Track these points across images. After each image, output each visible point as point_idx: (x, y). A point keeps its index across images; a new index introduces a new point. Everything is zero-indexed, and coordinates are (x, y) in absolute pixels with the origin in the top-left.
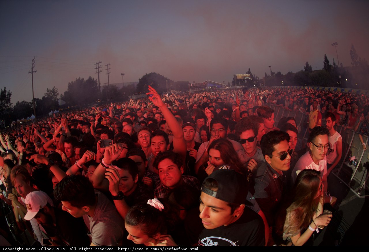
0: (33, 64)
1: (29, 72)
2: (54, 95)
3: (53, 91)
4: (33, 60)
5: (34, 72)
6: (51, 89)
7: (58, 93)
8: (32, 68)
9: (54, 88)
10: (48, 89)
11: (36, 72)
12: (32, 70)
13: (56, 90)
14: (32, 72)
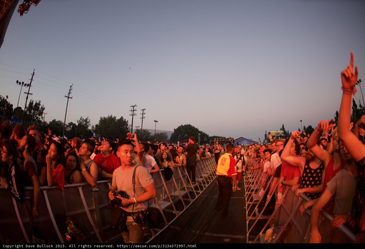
0: (70, 90)
1: (65, 96)
2: (86, 124)
3: (86, 121)
4: (71, 86)
5: (70, 98)
6: (85, 119)
7: (90, 124)
8: (69, 94)
9: (88, 119)
10: (81, 118)
11: (72, 98)
12: (68, 95)
13: (89, 120)
14: (69, 97)
